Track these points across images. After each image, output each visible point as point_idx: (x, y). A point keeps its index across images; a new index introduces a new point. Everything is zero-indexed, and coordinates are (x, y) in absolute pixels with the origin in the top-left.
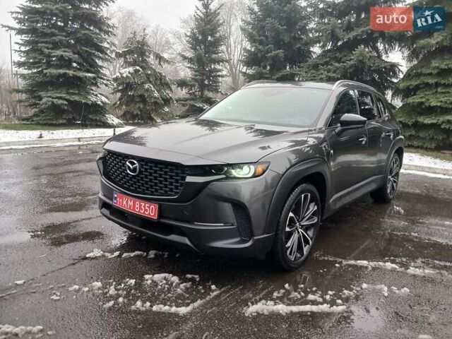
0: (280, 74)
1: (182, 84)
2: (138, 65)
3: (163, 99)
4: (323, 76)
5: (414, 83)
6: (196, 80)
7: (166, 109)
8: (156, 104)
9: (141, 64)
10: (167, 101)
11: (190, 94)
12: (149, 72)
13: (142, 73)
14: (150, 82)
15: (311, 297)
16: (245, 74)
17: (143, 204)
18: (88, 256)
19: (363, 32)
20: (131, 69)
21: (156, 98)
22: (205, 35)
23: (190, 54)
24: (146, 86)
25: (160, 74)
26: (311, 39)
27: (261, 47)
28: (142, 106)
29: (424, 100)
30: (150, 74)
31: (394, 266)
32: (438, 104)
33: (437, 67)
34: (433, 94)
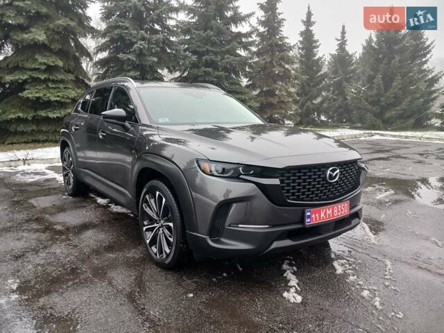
32: (58, 99)
33: (45, 64)
34: (44, 88)
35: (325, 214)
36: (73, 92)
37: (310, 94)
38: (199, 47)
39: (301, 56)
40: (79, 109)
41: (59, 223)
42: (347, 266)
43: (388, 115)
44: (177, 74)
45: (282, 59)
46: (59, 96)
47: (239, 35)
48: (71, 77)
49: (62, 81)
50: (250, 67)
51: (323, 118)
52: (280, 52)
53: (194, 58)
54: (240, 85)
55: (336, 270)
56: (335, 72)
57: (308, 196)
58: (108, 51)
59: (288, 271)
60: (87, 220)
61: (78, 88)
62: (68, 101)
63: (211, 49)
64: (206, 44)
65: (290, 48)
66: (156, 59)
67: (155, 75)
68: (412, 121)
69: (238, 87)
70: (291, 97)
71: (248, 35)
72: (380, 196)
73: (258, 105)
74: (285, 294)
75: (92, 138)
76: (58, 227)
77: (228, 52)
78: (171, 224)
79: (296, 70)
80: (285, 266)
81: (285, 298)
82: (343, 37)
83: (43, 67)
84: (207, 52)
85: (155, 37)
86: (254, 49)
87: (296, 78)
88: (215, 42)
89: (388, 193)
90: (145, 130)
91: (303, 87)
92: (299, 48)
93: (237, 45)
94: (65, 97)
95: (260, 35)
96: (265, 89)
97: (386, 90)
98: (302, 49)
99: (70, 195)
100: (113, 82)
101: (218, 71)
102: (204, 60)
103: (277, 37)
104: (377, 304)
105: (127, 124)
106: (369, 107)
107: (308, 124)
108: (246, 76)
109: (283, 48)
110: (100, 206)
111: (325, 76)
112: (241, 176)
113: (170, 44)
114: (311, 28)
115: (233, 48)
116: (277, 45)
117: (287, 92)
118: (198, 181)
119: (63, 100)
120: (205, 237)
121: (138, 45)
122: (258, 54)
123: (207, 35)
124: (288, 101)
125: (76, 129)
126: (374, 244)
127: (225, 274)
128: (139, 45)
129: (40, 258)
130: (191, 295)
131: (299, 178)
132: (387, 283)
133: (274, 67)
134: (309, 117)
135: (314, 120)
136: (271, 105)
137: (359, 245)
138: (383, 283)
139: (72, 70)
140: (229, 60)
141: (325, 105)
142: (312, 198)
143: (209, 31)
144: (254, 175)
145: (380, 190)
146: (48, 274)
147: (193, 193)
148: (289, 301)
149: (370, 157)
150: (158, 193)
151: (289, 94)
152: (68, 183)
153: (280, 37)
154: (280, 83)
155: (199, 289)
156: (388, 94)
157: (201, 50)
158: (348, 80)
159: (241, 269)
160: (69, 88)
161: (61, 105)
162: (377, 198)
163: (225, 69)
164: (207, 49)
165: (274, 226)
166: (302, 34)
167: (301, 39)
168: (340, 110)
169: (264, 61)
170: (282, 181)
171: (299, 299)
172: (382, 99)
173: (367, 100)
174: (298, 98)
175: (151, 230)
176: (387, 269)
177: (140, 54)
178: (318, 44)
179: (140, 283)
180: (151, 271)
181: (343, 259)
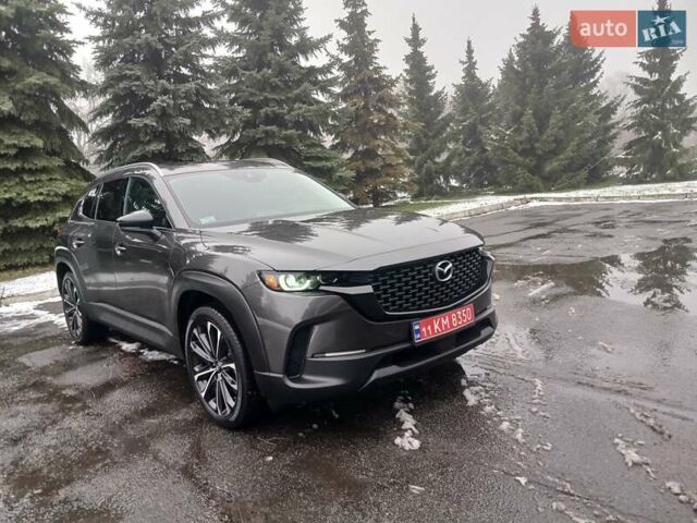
17: (459, 313)
29: (12, 195)
32: (41, 198)
33: (14, 146)
34: (17, 184)
35: (440, 325)
36: (64, 185)
37: (430, 149)
38: (252, 94)
39: (411, 92)
40: (81, 213)
41: (70, 387)
42: (483, 393)
43: (548, 168)
44: (223, 140)
45: (381, 100)
46: (41, 194)
47: (312, 70)
48: (57, 162)
49: (44, 170)
50: (335, 117)
51: (453, 182)
52: (377, 90)
53: (247, 112)
54: (322, 147)
55: (467, 401)
56: (464, 111)
57: (414, 304)
58: (111, 115)
59: (402, 410)
60: (110, 376)
61: (71, 178)
62: (56, 199)
63: (270, 96)
64: (264, 90)
65: (393, 83)
66: (188, 121)
67: (190, 145)
68: (584, 173)
69: (319, 149)
70: (402, 156)
71: (326, 69)
72: (534, 292)
73: (353, 174)
74: (398, 441)
75: (105, 256)
76: (70, 392)
77: (298, 99)
78: (233, 366)
79: (404, 115)
80: (397, 405)
81: (398, 446)
82: (470, 57)
83: (12, 152)
84: (266, 102)
85: (183, 88)
86: (337, 90)
87: (405, 128)
88: (277, 86)
89: (545, 286)
90: (183, 238)
91: (418, 140)
92: (406, 81)
93: (311, 87)
94: (52, 193)
95: (343, 67)
96: (360, 148)
97: (541, 132)
98: (411, 81)
99: (78, 344)
100: (128, 170)
101: (287, 128)
102: (263, 115)
103: (371, 68)
104: (519, 436)
105: (155, 231)
106: (520, 159)
107: (431, 194)
108: (330, 132)
109: (381, 83)
110: (126, 354)
111: (450, 118)
112: (322, 288)
113: (208, 96)
114: (420, 50)
115: (304, 91)
116: (371, 80)
117: (394, 149)
118: (264, 301)
119: (50, 199)
120: (281, 376)
121: (158, 102)
122: (345, 96)
123: (263, 76)
124: (397, 164)
125: (79, 245)
126: (521, 360)
127: (315, 426)
128: (160, 101)
129: (51, 438)
130: (271, 458)
131: (399, 280)
132: (534, 409)
133: (371, 113)
134: (432, 183)
135: (439, 187)
136: (372, 173)
137: (500, 364)
138: (530, 410)
139: (58, 150)
140: (301, 112)
141: (454, 163)
142: (420, 305)
143: (265, 70)
144: (339, 284)
145: (535, 282)
146: (65, 457)
147: (258, 319)
148: (403, 448)
149: (523, 235)
150: (209, 324)
151: (398, 153)
152: (74, 326)
153: (375, 69)
154: (383, 137)
155: (280, 450)
156: (545, 137)
157: (255, 99)
158: (483, 122)
159: (337, 416)
160: (56, 179)
161: (46, 206)
162: (530, 294)
163: (297, 125)
164: (266, 97)
165: (373, 350)
166: (408, 59)
167: (407, 67)
168: (477, 168)
169: (354, 108)
170: (376, 288)
171: (416, 444)
172: (537, 145)
173: (515, 150)
174: (412, 157)
175: (206, 377)
176: (536, 391)
177: (164, 115)
178: (433, 71)
179: (198, 452)
180: (211, 435)
181: (478, 384)
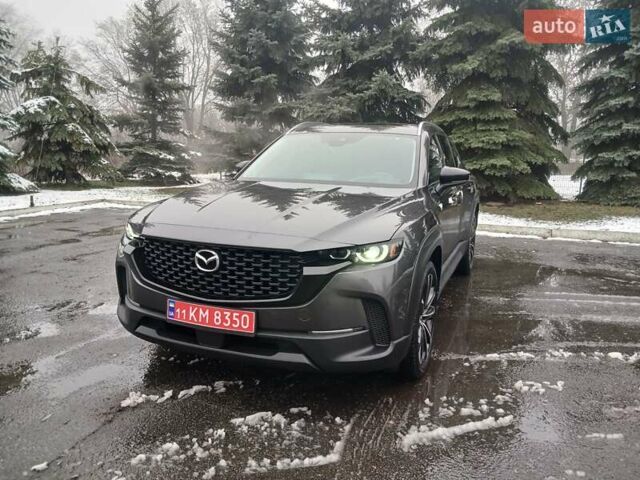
0: (274, 108)
1: (123, 122)
2: (53, 95)
3: (98, 146)
4: (335, 111)
5: (449, 119)
6: (143, 116)
7: (104, 161)
8: (86, 153)
9: (56, 94)
10: (105, 148)
11: (136, 137)
12: (73, 106)
13: (60, 107)
14: (74, 121)
15: (465, 411)
16: (220, 107)
17: (228, 314)
18: (124, 404)
19: (381, 51)
20: (41, 101)
21: (87, 145)
22: (153, 51)
23: (131, 77)
24: (70, 127)
25: (90, 108)
26: (312, 59)
27: (243, 69)
28: (64, 159)
29: (462, 140)
30: (74, 109)
31: (528, 354)
32: (480, 145)
33: (475, 99)
34: (471, 132)
35: (197, 314)
46: (483, 142)
83: (472, 105)
